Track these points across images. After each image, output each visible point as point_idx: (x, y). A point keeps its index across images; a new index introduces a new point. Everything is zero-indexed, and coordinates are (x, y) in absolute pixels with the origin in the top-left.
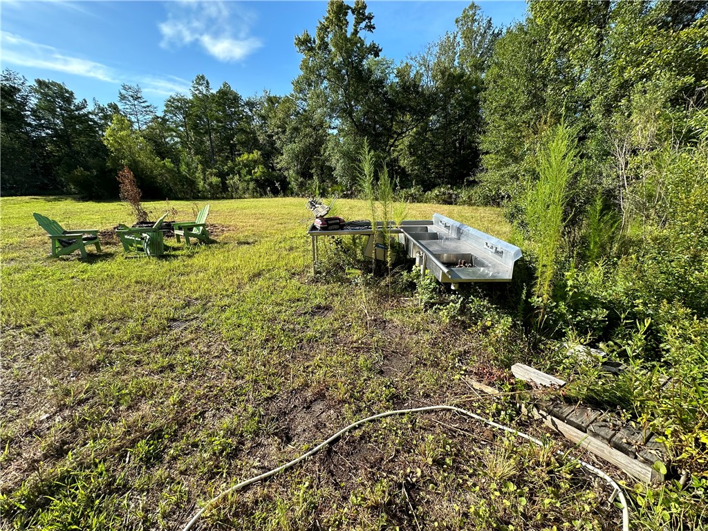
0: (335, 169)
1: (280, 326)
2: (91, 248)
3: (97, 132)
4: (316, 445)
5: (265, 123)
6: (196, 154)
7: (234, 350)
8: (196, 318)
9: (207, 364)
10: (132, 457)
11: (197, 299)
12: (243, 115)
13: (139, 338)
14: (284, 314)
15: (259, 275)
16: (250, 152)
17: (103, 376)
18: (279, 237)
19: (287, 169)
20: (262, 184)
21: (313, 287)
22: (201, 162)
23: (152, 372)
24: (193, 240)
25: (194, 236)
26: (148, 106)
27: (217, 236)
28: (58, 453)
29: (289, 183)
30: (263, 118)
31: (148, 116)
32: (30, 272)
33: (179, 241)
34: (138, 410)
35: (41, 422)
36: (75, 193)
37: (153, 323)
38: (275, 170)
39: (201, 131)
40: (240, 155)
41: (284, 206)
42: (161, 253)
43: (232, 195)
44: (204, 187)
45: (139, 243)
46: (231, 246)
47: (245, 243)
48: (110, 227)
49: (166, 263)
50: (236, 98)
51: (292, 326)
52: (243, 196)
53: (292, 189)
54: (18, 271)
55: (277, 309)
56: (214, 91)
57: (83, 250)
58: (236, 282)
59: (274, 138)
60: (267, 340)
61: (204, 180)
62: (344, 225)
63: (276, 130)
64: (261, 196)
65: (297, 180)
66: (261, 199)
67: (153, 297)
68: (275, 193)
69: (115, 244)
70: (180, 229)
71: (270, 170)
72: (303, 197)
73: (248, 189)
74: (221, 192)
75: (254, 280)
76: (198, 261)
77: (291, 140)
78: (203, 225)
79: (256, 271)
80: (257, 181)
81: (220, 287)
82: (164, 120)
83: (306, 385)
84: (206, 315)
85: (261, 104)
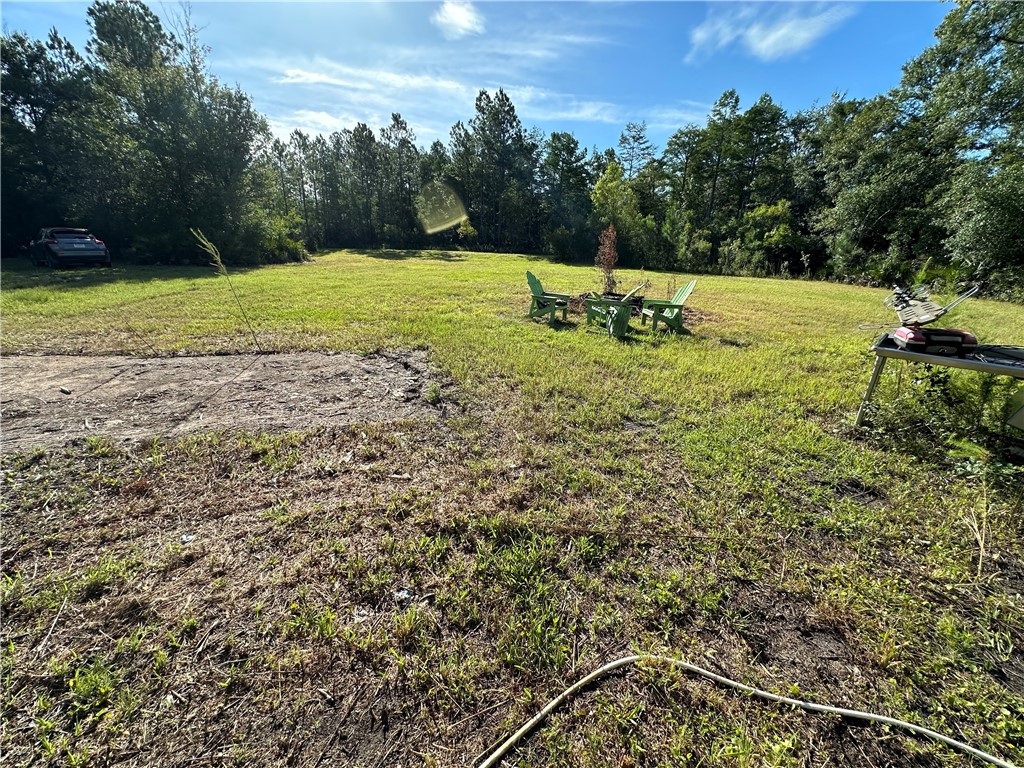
0: (953, 232)
1: (775, 485)
2: (559, 314)
3: (586, 185)
4: (814, 701)
5: (817, 152)
6: (689, 207)
7: (698, 488)
8: (652, 426)
9: (660, 489)
10: (574, 548)
11: (656, 402)
12: (778, 144)
13: (591, 424)
14: (784, 469)
15: (749, 395)
16: (772, 202)
17: (556, 451)
18: (790, 344)
19: (833, 232)
20: (775, 256)
21: (850, 446)
22: (691, 220)
23: (600, 468)
24: (661, 324)
25: (665, 319)
26: (648, 148)
27: (692, 325)
28: (520, 504)
29: (830, 257)
30: (817, 144)
31: (643, 161)
32: (512, 328)
33: (644, 323)
34: (582, 502)
35: (511, 469)
36: (551, 254)
37: (607, 414)
38: (809, 233)
39: (705, 174)
40: (752, 209)
41: (809, 295)
42: (624, 334)
43: (721, 270)
44: (685, 254)
45: (604, 317)
46: (710, 343)
47: (733, 343)
48: (576, 294)
49: (627, 347)
50: (777, 115)
51: (795, 494)
52: (737, 273)
53: (831, 267)
54: (505, 324)
55: (772, 456)
56: (741, 113)
57: (553, 315)
58: (712, 396)
59: (826, 177)
60: (748, 497)
61: (688, 245)
62: (971, 350)
63: (835, 162)
64: (768, 274)
65: (848, 252)
66: (767, 280)
67: (608, 385)
68: (796, 271)
69: (578, 313)
70: (650, 307)
71: (799, 233)
72: (850, 283)
73: (749, 262)
74: (706, 264)
75: (738, 401)
76: (664, 353)
77: (859, 180)
78: (680, 307)
79: (745, 389)
80: (768, 250)
81: (688, 395)
82: (661, 163)
83: (808, 598)
84: (665, 427)
85: (819, 120)
